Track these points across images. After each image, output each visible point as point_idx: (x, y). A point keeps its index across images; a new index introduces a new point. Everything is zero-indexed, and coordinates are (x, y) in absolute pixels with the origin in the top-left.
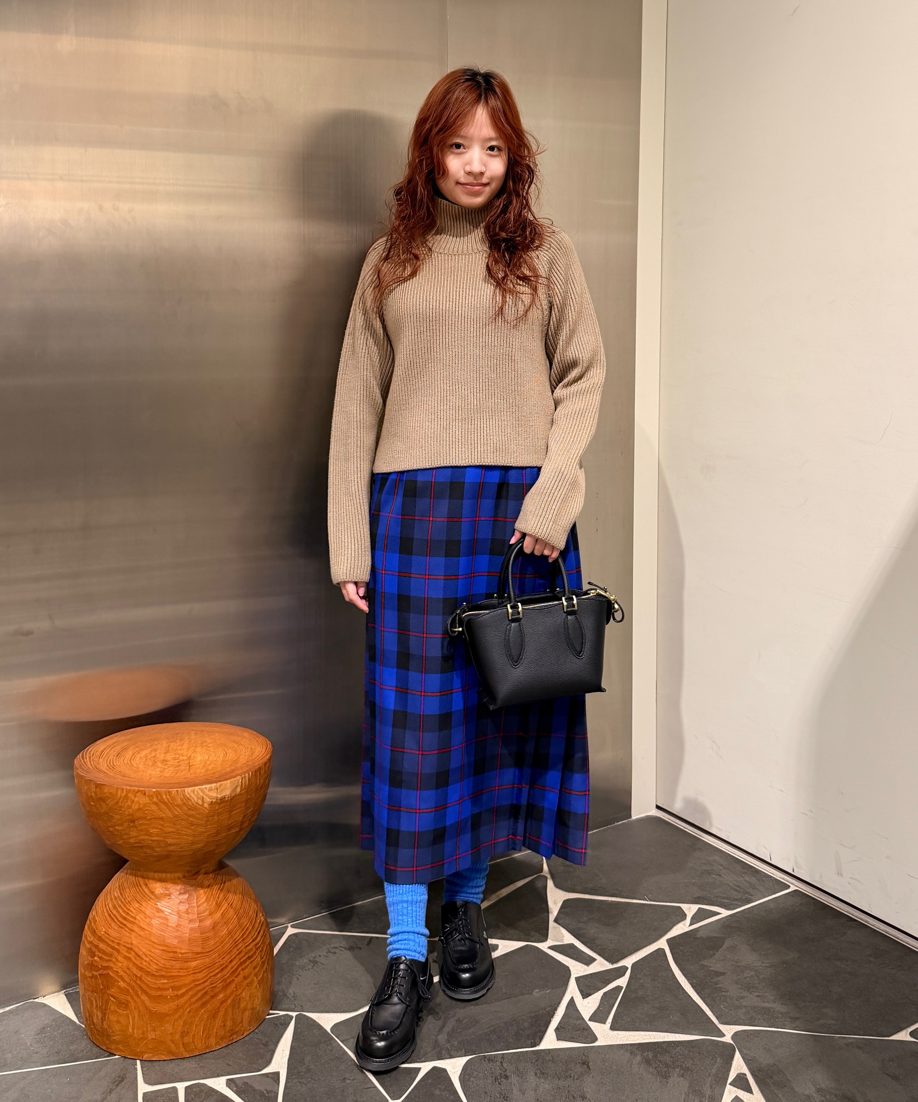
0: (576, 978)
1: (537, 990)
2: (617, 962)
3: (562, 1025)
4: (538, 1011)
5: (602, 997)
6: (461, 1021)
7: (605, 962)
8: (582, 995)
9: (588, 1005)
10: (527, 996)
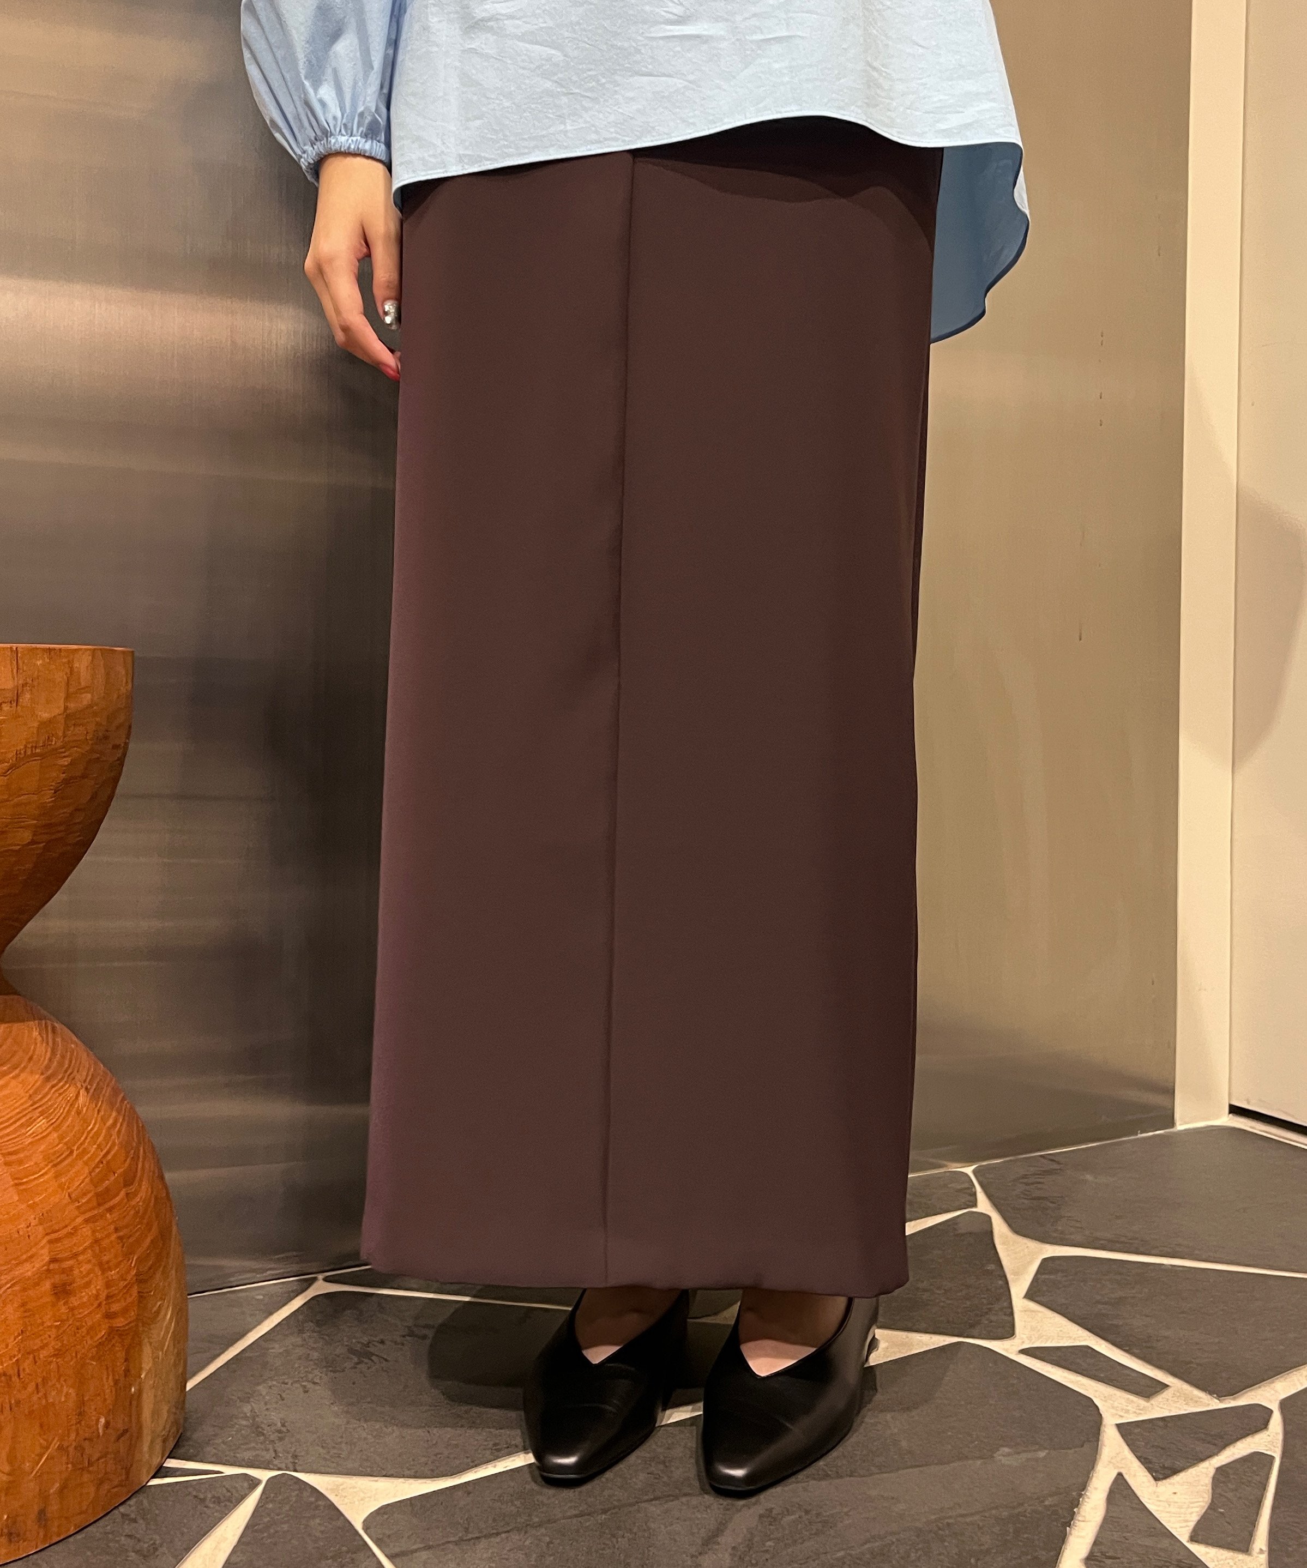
0: (1119, 1427)
1: (1006, 1450)
2: (1233, 1392)
3: (1104, 1549)
4: (1022, 1504)
5: (1214, 1478)
6: (775, 1519)
7: (1197, 1393)
8: (1150, 1470)
9: (1175, 1498)
10: (979, 1462)
